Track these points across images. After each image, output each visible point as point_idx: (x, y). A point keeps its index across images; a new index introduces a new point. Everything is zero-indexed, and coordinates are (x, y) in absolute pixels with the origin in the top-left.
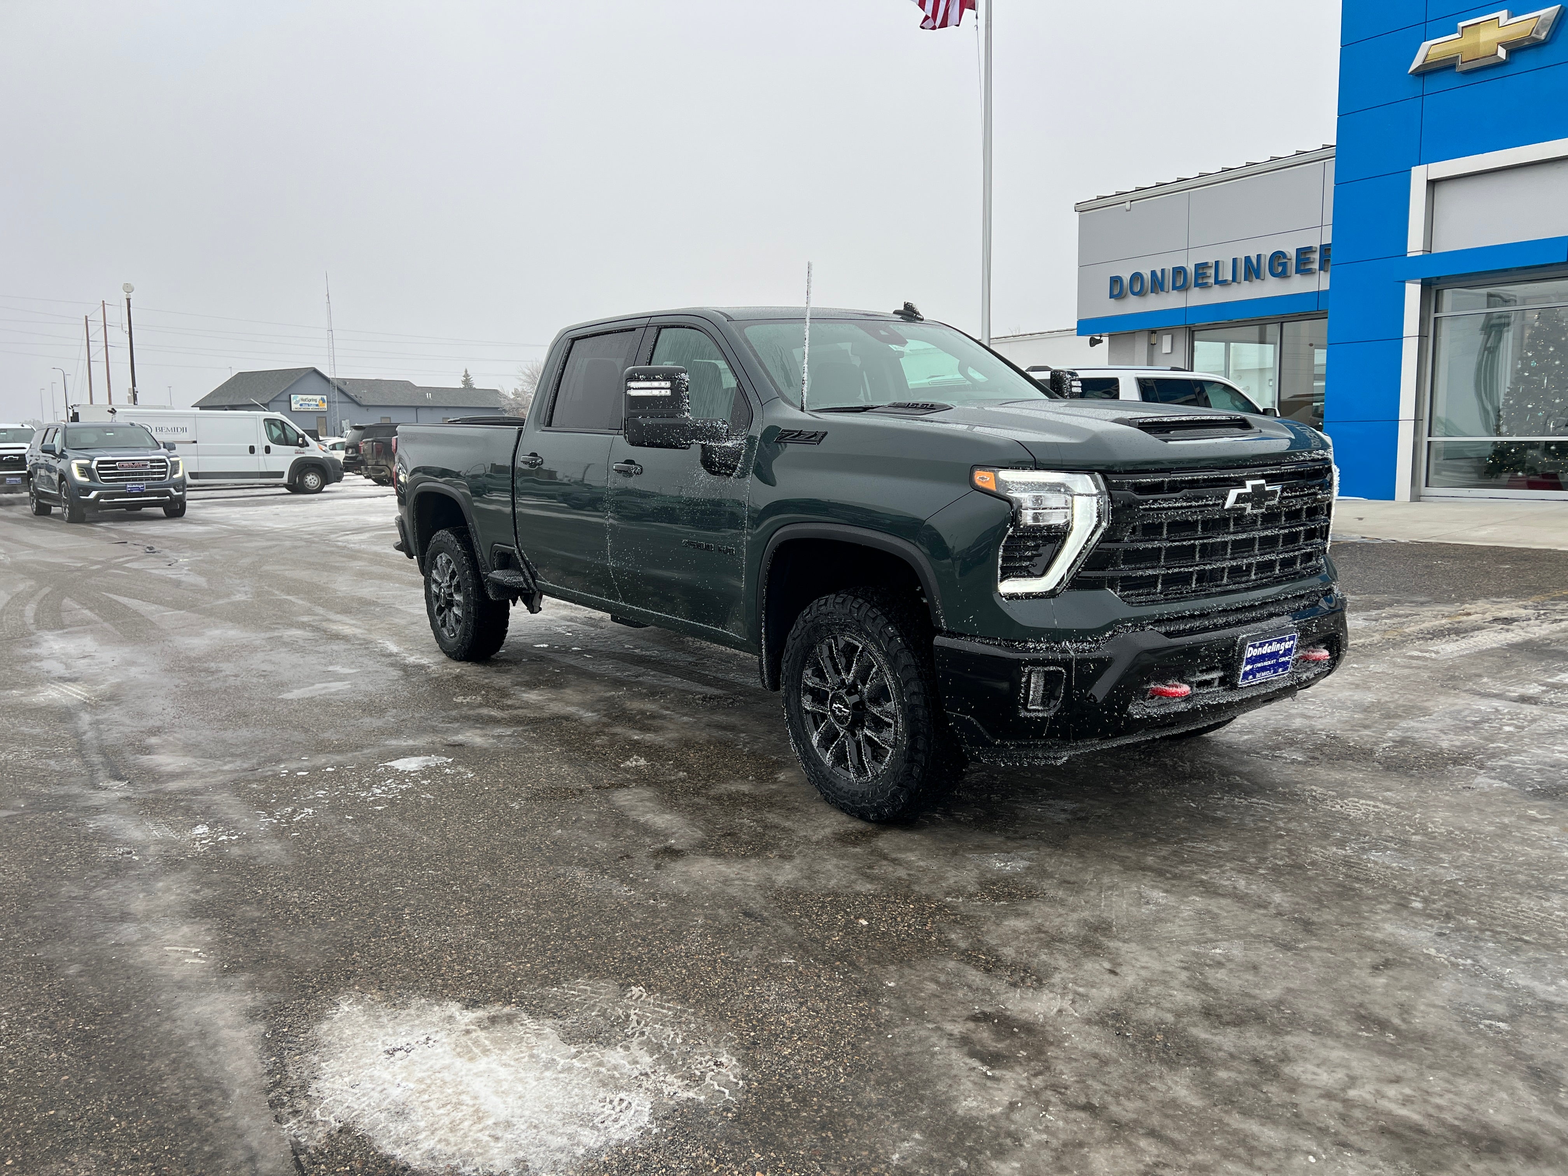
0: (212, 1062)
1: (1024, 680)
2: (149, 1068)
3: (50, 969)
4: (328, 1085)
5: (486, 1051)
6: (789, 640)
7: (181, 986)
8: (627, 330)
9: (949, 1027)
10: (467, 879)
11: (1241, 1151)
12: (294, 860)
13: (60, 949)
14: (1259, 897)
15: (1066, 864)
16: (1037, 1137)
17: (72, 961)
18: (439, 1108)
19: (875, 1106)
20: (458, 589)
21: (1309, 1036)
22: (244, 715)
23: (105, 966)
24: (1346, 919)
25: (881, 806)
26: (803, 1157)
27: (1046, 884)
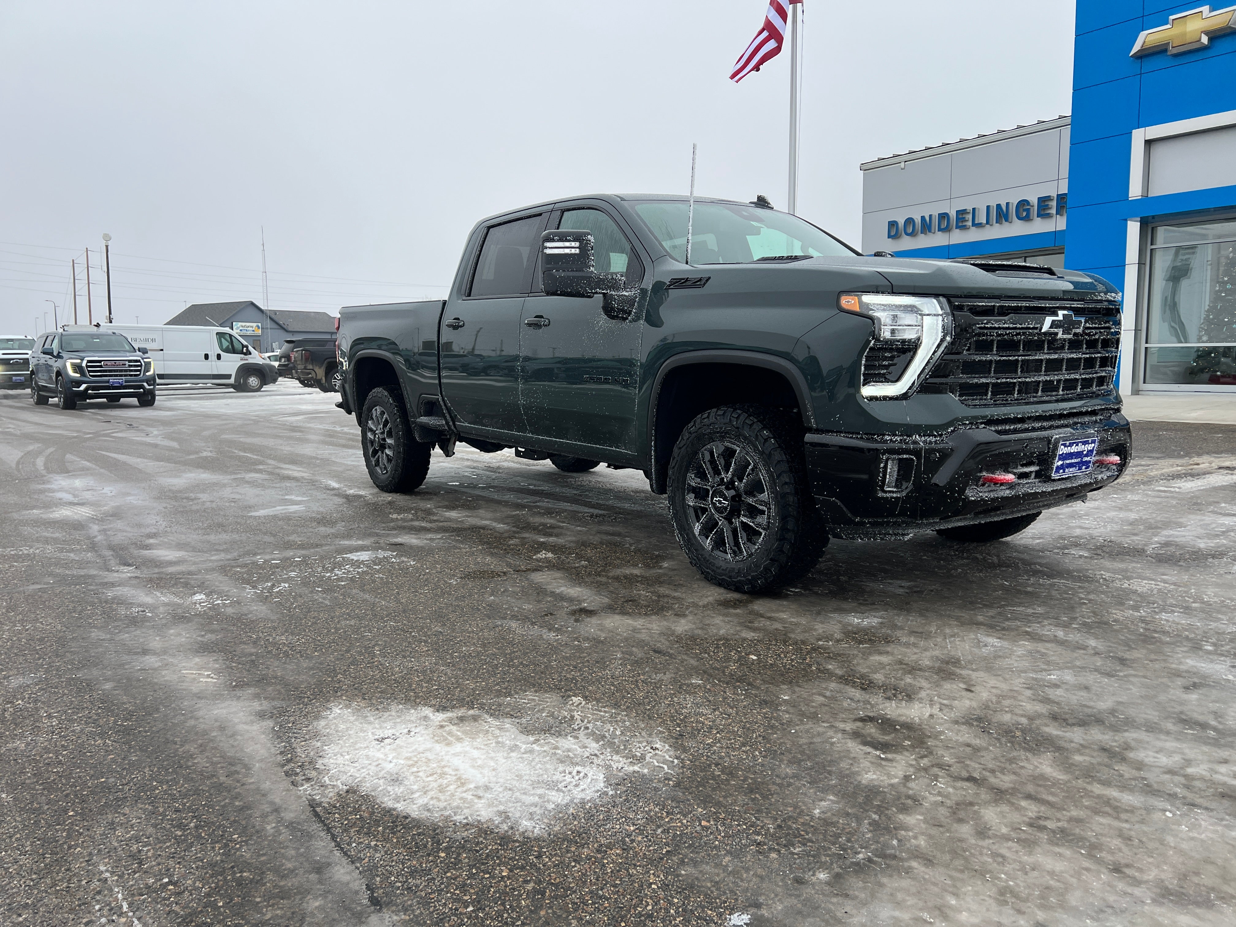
0: (233, 746)
1: (882, 465)
2: (181, 750)
3: (90, 686)
4: (332, 761)
5: (459, 739)
6: (675, 449)
7: (199, 696)
8: (535, 216)
9: (842, 726)
10: (423, 628)
11: (1107, 809)
12: (278, 616)
13: (95, 672)
14: (1077, 642)
15: (912, 621)
16: (933, 799)
17: (107, 680)
18: (427, 777)
19: (792, 778)
20: (390, 435)
21: (1144, 733)
22: (221, 525)
23: (134, 683)
24: (1153, 657)
25: (755, 579)
26: (739, 811)
27: (899, 633)
